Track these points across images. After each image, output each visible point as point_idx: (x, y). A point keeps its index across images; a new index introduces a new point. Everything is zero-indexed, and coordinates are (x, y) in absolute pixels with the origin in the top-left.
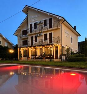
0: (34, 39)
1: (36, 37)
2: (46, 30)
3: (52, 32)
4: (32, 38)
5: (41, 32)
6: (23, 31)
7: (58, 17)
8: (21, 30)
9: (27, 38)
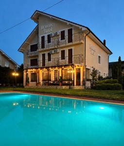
0: (47, 57)
1: (49, 55)
2: (64, 45)
3: (73, 48)
4: (44, 55)
5: (56, 47)
6: (31, 46)
7: (80, 27)
8: (28, 44)
9: (38, 56)
